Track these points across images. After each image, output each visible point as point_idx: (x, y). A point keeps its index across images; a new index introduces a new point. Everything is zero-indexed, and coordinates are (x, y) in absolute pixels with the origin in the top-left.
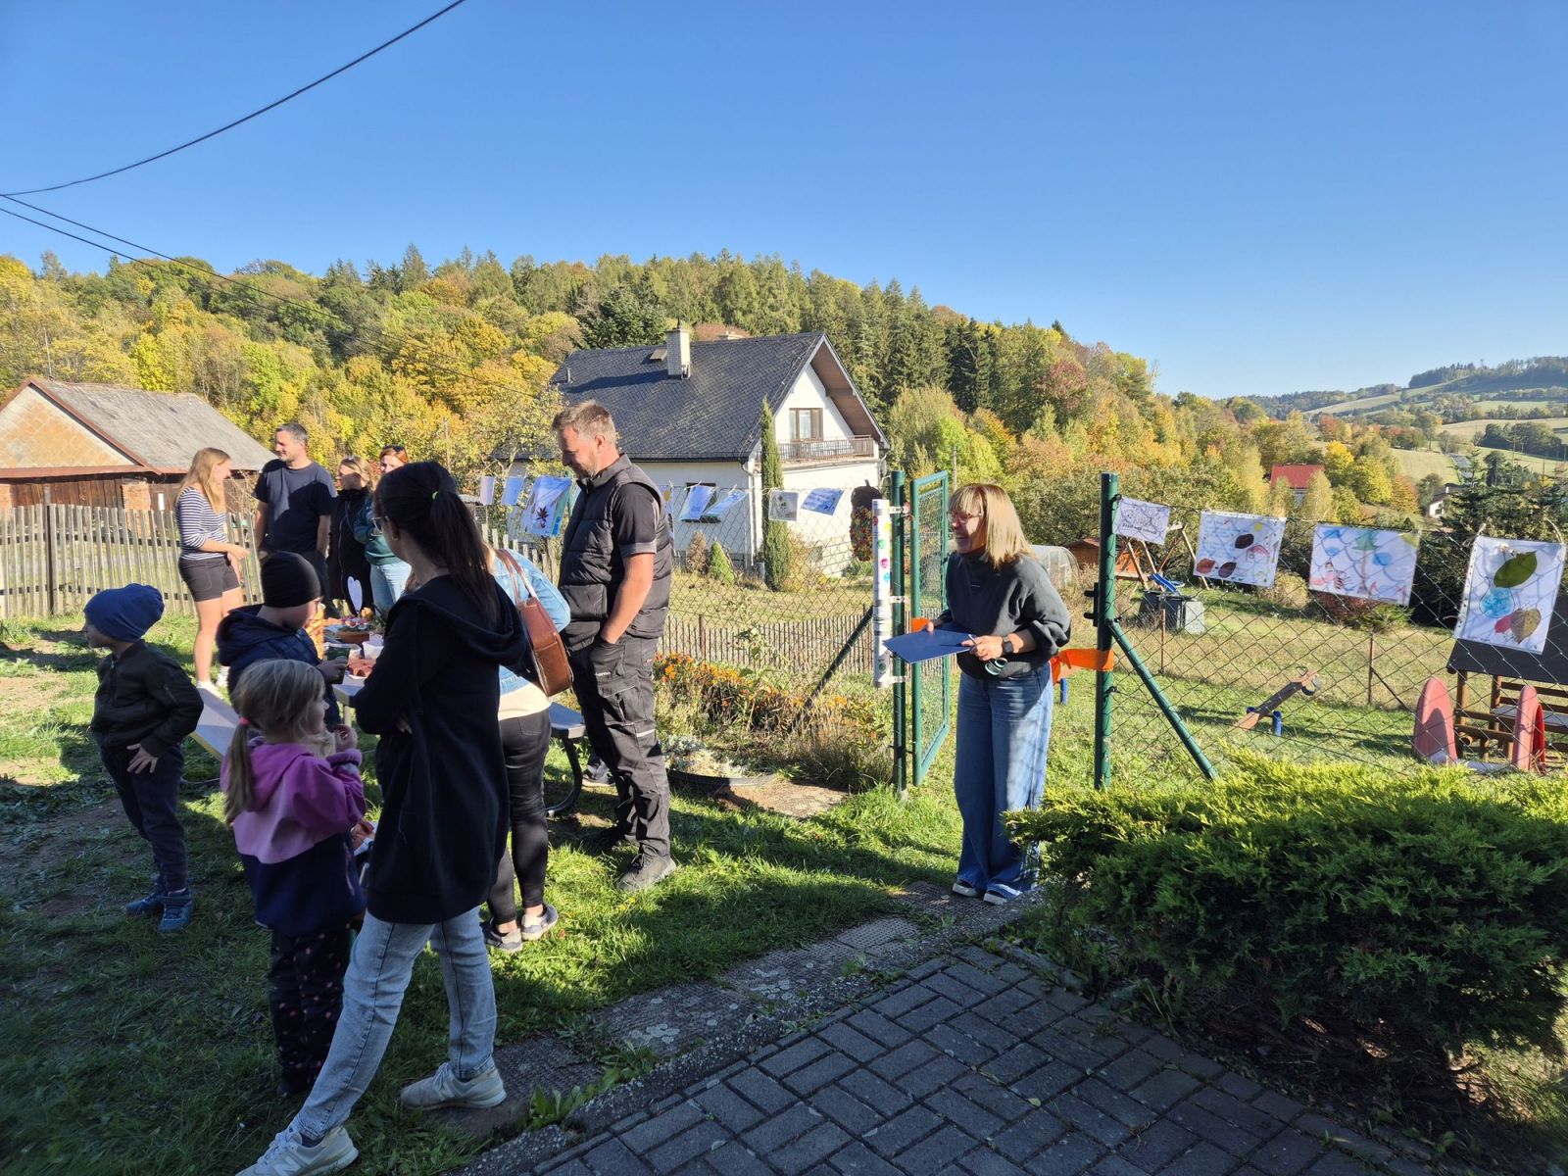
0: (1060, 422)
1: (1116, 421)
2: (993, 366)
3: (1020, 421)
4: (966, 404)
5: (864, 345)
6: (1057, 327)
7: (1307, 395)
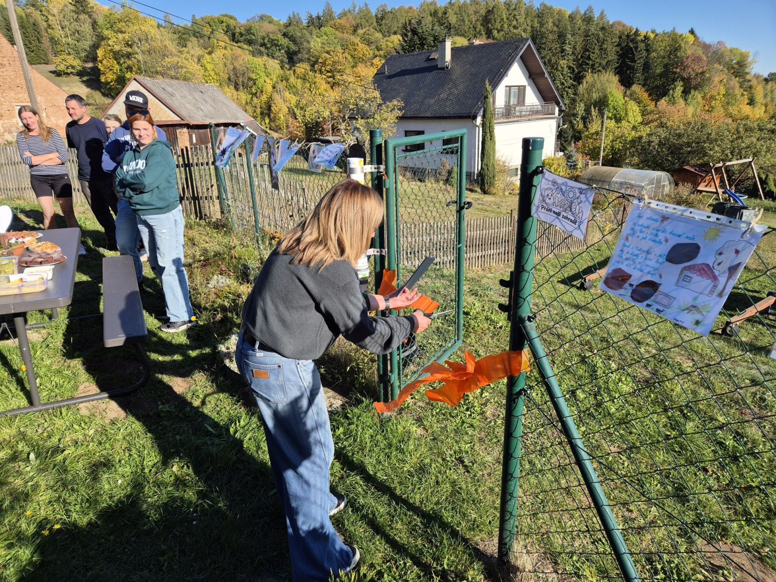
0: (686, 92)
1: (723, 91)
2: (647, 57)
3: (659, 92)
4: (626, 82)
5: (567, 48)
6: (692, 32)
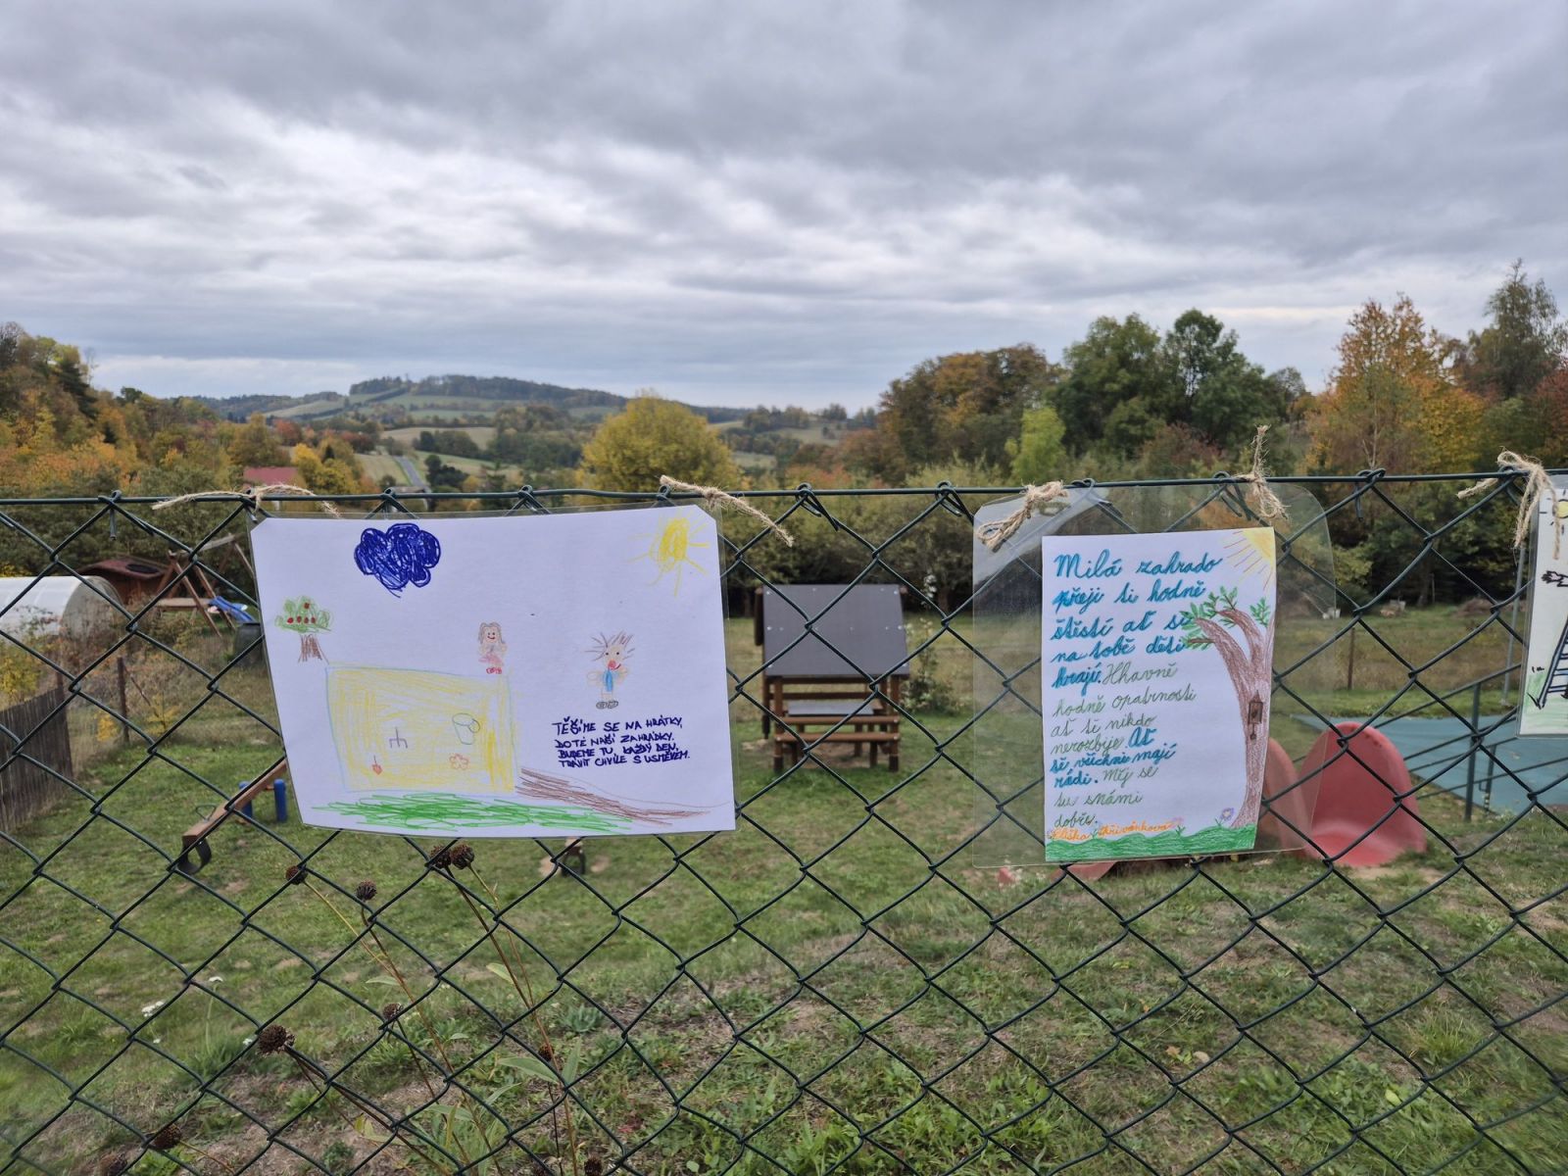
7: (255, 398)
